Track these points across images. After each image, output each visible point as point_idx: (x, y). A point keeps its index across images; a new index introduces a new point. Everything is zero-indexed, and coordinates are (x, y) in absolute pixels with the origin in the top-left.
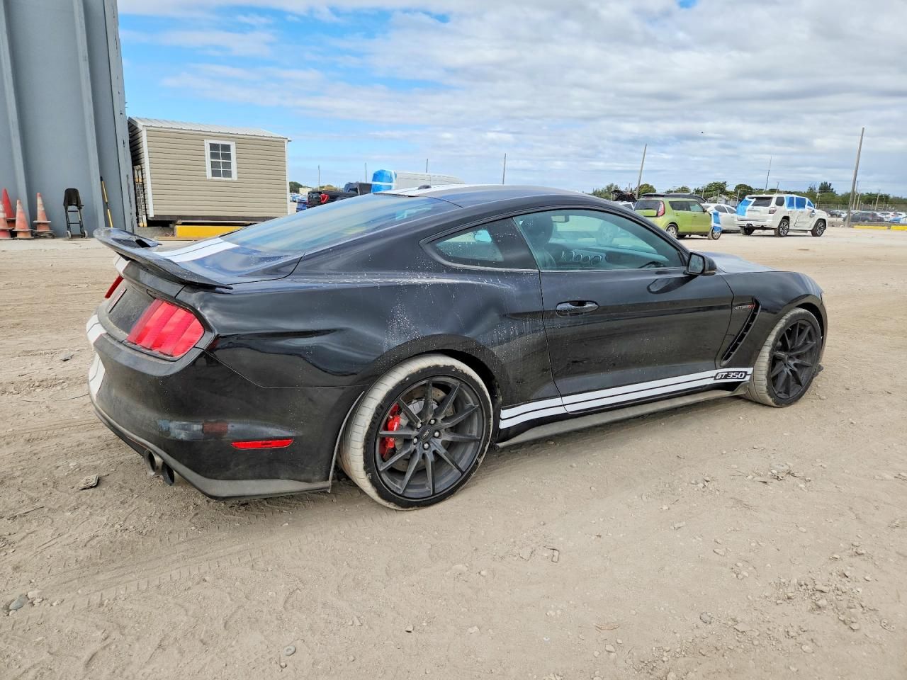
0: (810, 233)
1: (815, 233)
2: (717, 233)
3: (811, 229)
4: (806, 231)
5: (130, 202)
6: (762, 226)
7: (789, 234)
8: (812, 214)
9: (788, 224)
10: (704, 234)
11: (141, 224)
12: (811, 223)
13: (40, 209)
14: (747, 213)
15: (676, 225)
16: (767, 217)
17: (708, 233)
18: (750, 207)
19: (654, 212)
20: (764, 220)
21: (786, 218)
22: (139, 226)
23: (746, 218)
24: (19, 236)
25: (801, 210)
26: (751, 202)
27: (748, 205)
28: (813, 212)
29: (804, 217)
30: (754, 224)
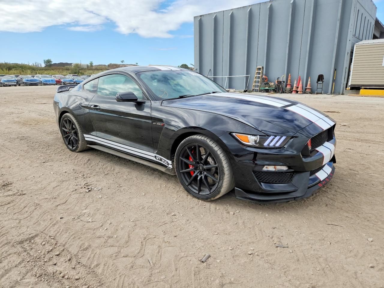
5: (345, 79)
11: (347, 89)
13: (309, 83)
22: (346, 89)
24: (299, 93)
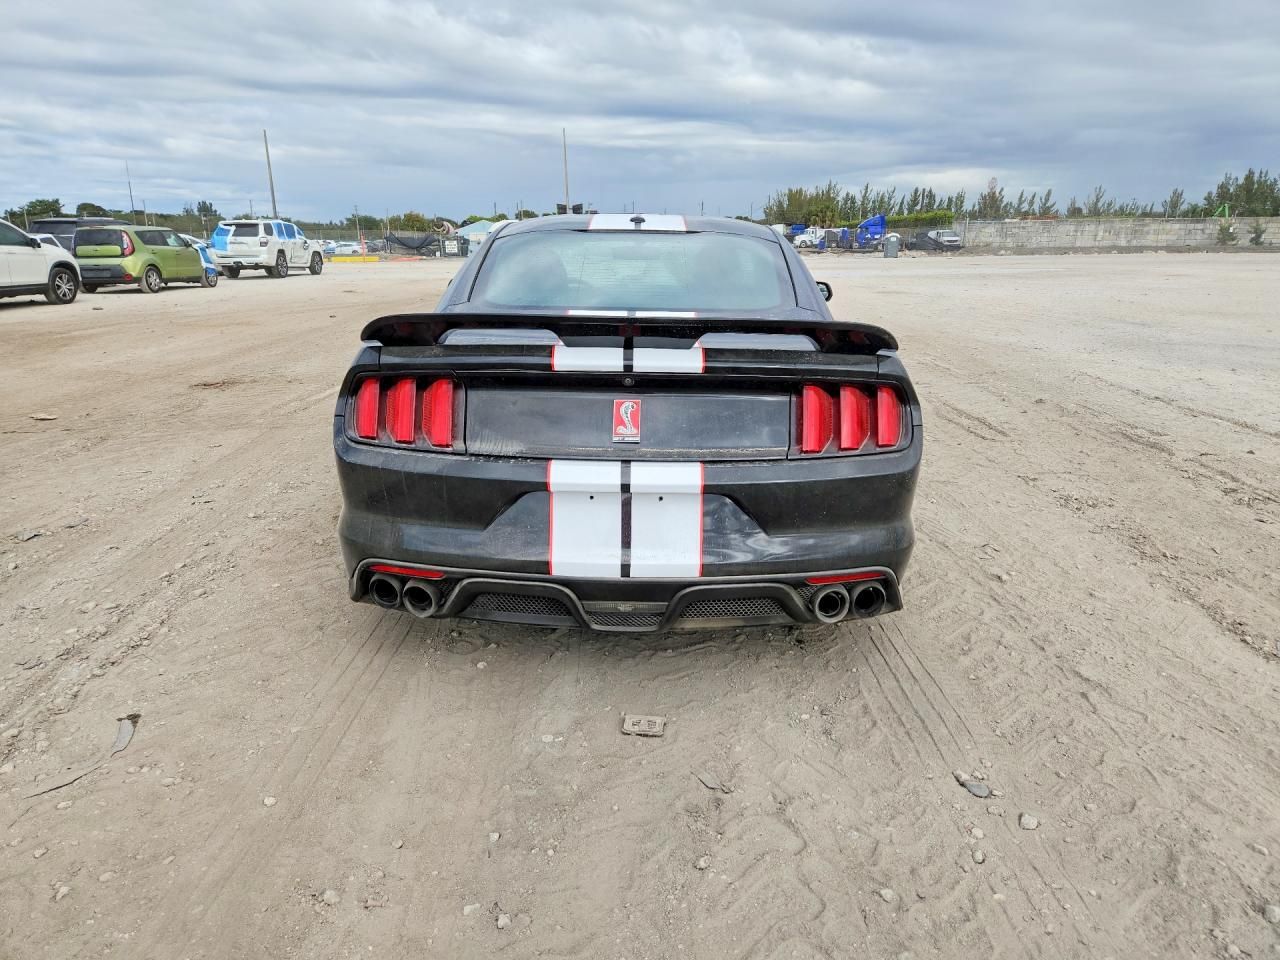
0: (308, 271)
1: (315, 270)
2: (212, 277)
3: (308, 265)
4: (303, 268)
6: (256, 264)
7: (289, 272)
8: (305, 245)
9: (285, 260)
10: (196, 280)
12: (306, 259)
14: (229, 247)
15: (157, 267)
16: (260, 252)
17: (201, 277)
18: (230, 238)
19: (117, 249)
20: (256, 256)
21: (281, 252)
23: (229, 253)
25: (292, 240)
26: (229, 231)
27: (227, 235)
28: (306, 242)
29: (299, 251)
30: (244, 261)
